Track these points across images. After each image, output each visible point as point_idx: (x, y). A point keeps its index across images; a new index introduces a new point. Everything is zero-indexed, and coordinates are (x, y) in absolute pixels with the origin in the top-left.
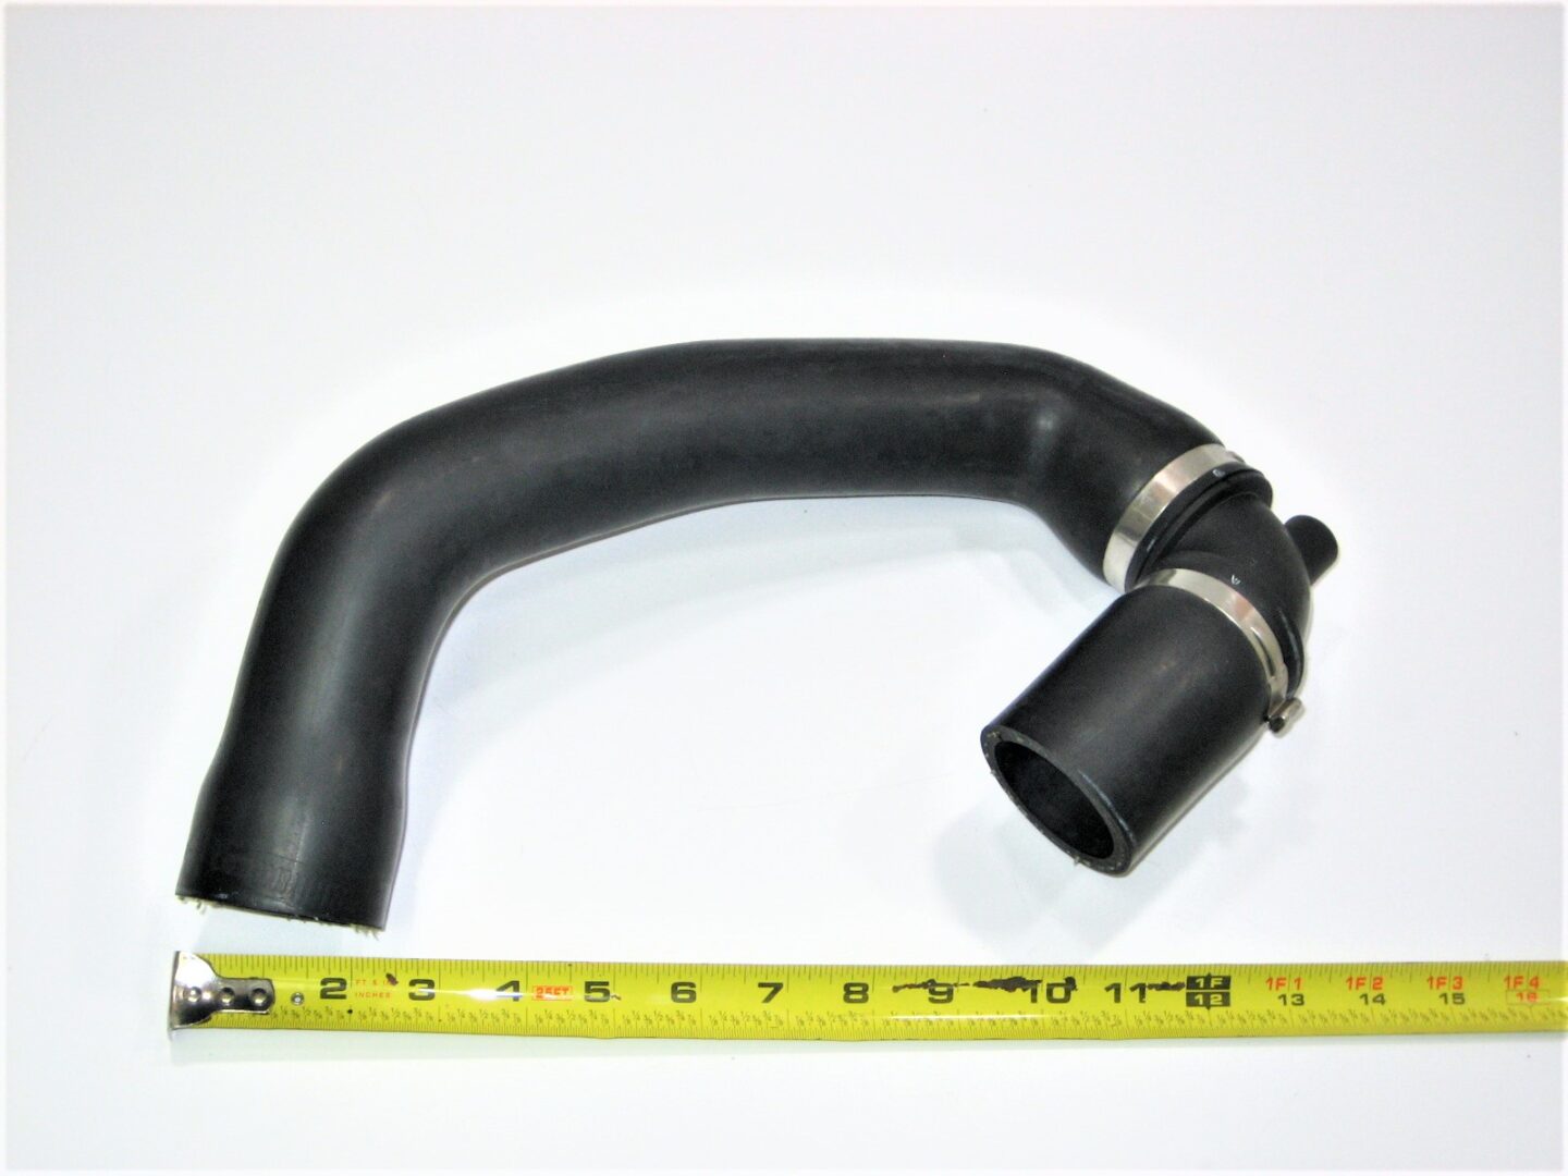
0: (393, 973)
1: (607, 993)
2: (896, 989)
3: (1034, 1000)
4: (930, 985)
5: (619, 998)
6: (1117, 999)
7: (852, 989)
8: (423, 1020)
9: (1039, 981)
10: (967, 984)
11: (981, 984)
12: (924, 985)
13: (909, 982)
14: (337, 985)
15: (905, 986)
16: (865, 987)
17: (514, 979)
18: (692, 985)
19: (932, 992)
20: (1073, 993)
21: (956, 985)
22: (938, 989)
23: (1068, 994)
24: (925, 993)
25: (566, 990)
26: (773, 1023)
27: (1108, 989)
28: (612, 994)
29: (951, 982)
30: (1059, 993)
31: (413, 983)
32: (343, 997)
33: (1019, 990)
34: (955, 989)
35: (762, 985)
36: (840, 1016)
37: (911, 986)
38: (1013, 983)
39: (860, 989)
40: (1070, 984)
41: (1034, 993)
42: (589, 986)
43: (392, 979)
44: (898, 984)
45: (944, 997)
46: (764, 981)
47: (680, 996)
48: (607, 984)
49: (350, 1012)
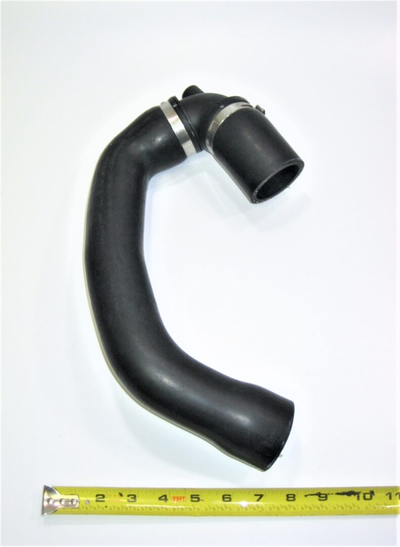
0: (121, 492)
1: (199, 499)
2: (306, 496)
3: (358, 499)
4: (319, 494)
5: (203, 501)
6: (390, 498)
7: (290, 496)
8: (132, 510)
9: (360, 492)
10: (333, 494)
11: (338, 494)
12: (316, 494)
13: (311, 493)
14: (102, 497)
15: (309, 495)
16: (294, 496)
17: (165, 494)
18: (230, 495)
19: (320, 497)
20: (373, 497)
21: (328, 494)
22: (322, 496)
23: (371, 497)
24: (317, 497)
25: (184, 497)
26: (260, 509)
27: (387, 495)
28: (200, 499)
29: (326, 493)
30: (368, 496)
31: (128, 496)
32: (104, 501)
33: (352, 496)
34: (328, 496)
35: (256, 495)
36: (285, 506)
37: (312, 495)
38: (350, 493)
39: (292, 496)
40: (372, 493)
41: (358, 497)
42: (192, 496)
43: (121, 495)
44: (306, 494)
45: (324, 499)
46: (257, 494)
47: (226, 499)
48: (198, 495)
49: (106, 507)
